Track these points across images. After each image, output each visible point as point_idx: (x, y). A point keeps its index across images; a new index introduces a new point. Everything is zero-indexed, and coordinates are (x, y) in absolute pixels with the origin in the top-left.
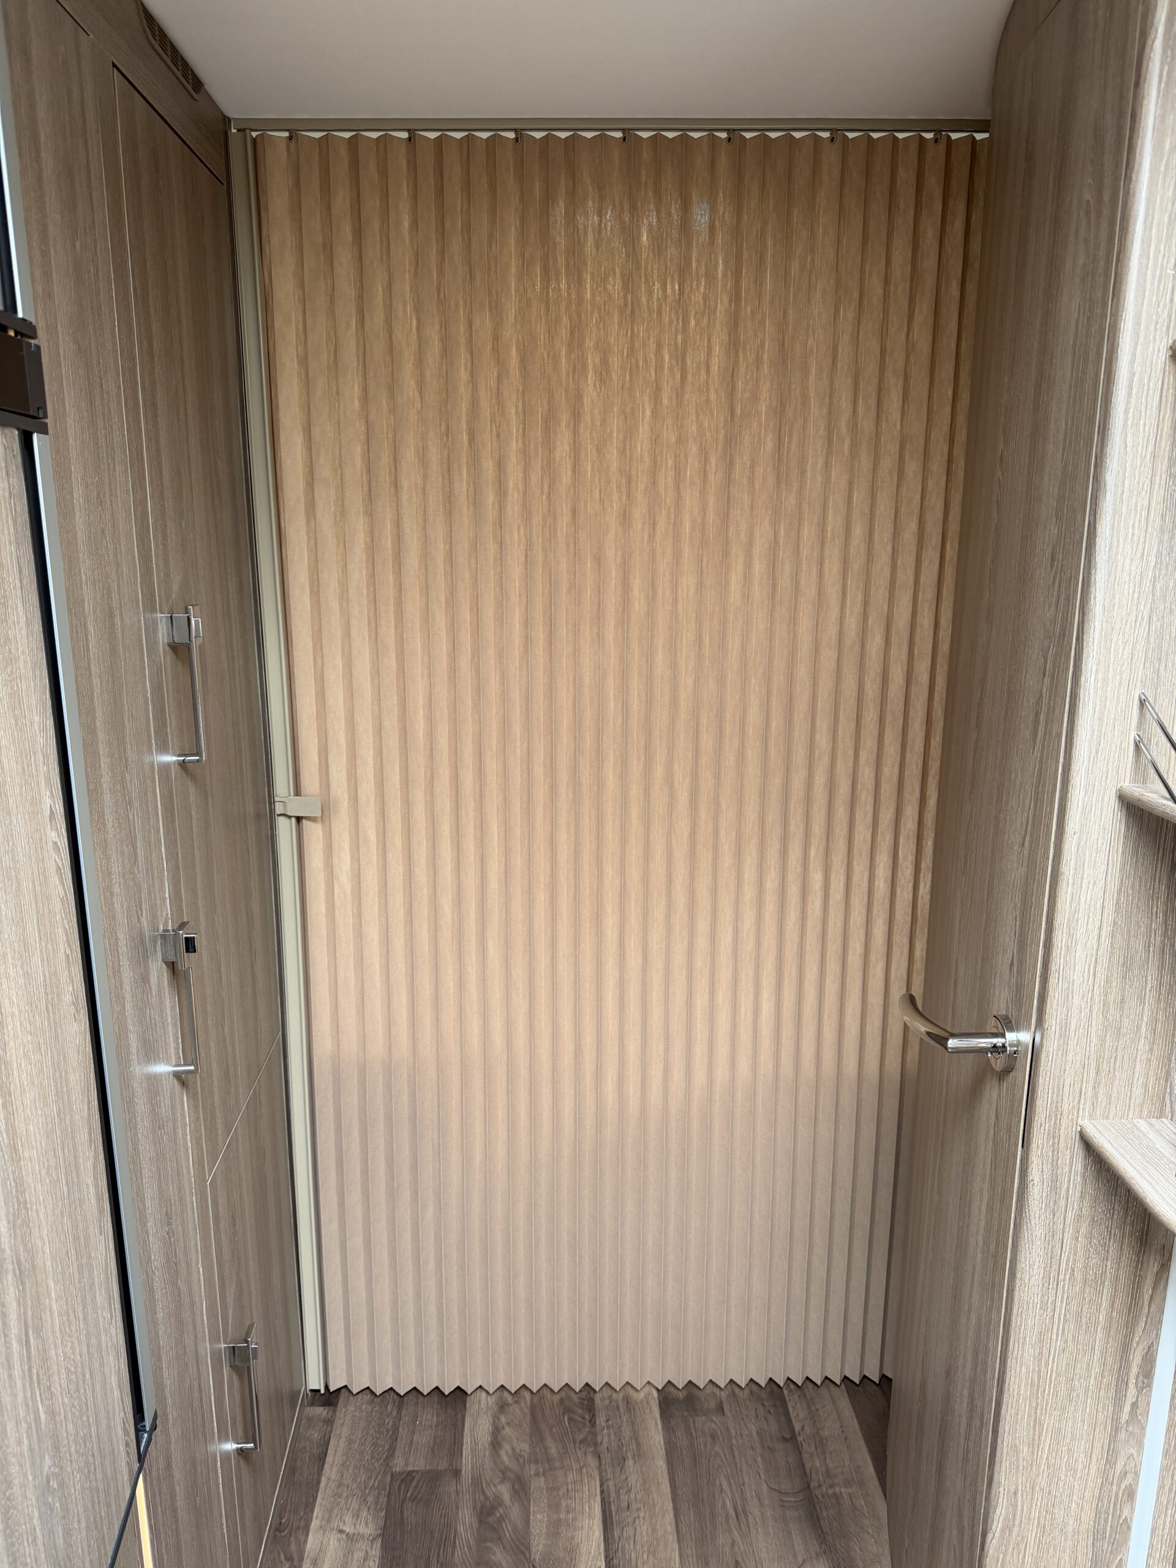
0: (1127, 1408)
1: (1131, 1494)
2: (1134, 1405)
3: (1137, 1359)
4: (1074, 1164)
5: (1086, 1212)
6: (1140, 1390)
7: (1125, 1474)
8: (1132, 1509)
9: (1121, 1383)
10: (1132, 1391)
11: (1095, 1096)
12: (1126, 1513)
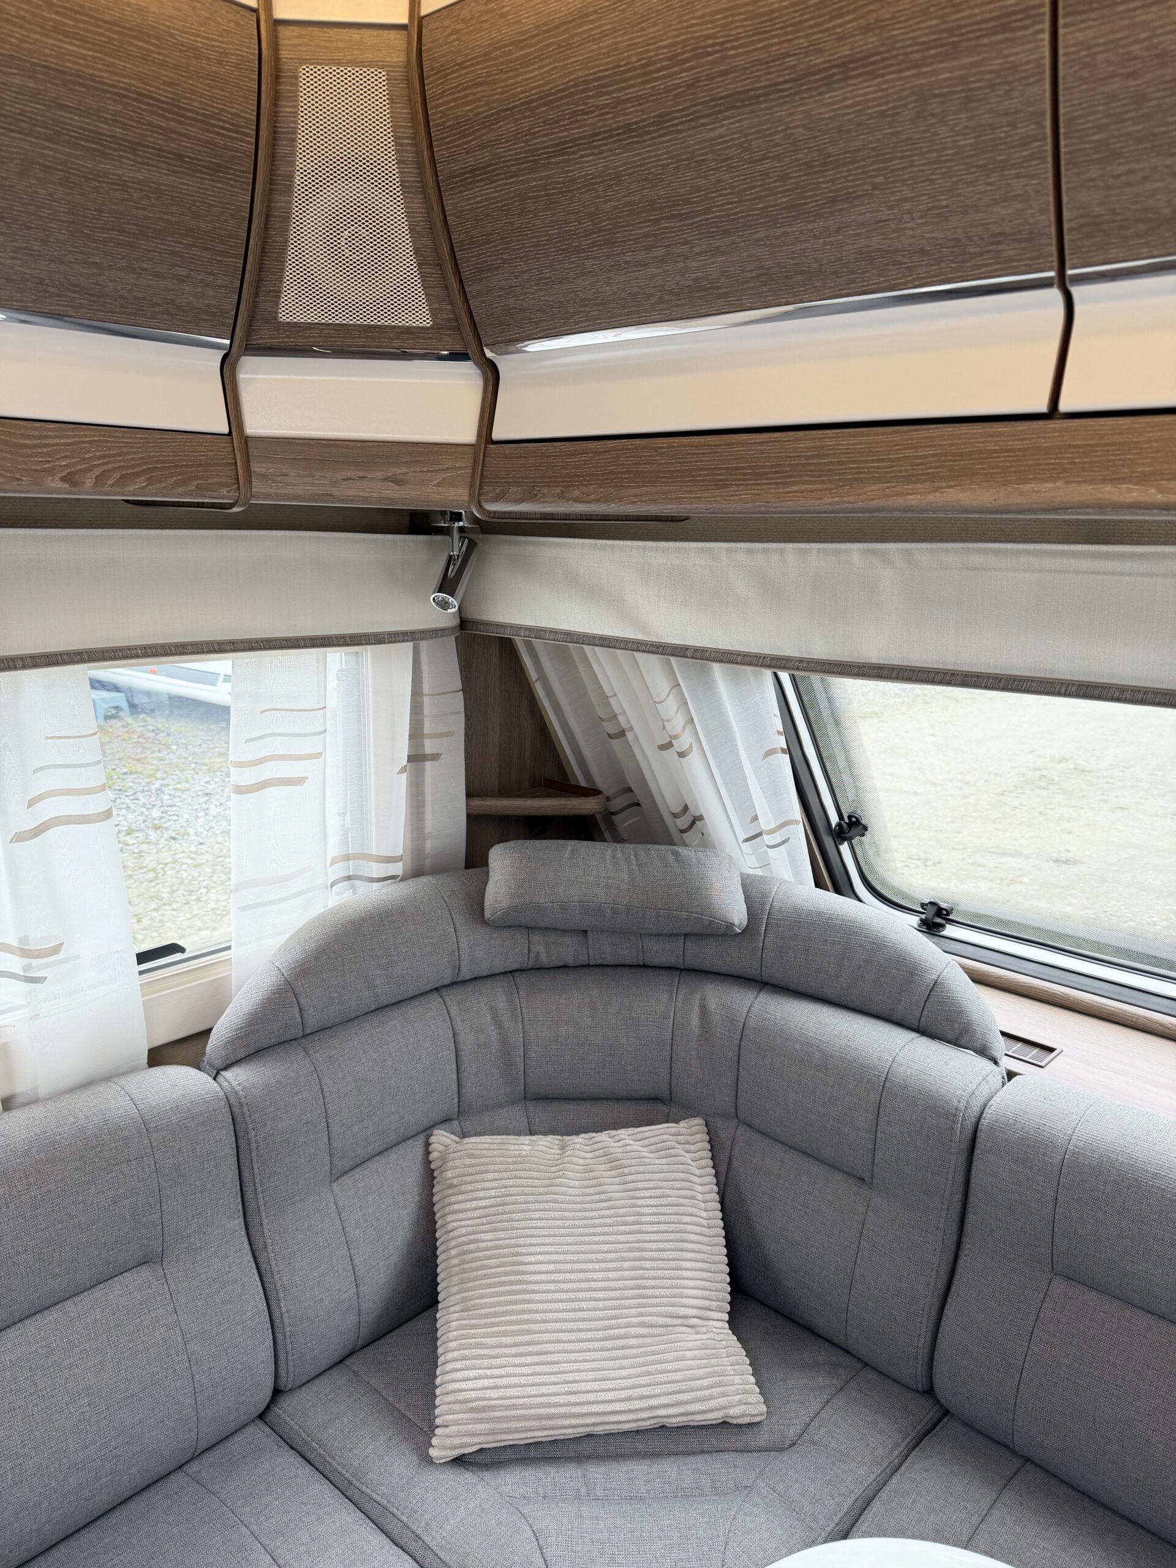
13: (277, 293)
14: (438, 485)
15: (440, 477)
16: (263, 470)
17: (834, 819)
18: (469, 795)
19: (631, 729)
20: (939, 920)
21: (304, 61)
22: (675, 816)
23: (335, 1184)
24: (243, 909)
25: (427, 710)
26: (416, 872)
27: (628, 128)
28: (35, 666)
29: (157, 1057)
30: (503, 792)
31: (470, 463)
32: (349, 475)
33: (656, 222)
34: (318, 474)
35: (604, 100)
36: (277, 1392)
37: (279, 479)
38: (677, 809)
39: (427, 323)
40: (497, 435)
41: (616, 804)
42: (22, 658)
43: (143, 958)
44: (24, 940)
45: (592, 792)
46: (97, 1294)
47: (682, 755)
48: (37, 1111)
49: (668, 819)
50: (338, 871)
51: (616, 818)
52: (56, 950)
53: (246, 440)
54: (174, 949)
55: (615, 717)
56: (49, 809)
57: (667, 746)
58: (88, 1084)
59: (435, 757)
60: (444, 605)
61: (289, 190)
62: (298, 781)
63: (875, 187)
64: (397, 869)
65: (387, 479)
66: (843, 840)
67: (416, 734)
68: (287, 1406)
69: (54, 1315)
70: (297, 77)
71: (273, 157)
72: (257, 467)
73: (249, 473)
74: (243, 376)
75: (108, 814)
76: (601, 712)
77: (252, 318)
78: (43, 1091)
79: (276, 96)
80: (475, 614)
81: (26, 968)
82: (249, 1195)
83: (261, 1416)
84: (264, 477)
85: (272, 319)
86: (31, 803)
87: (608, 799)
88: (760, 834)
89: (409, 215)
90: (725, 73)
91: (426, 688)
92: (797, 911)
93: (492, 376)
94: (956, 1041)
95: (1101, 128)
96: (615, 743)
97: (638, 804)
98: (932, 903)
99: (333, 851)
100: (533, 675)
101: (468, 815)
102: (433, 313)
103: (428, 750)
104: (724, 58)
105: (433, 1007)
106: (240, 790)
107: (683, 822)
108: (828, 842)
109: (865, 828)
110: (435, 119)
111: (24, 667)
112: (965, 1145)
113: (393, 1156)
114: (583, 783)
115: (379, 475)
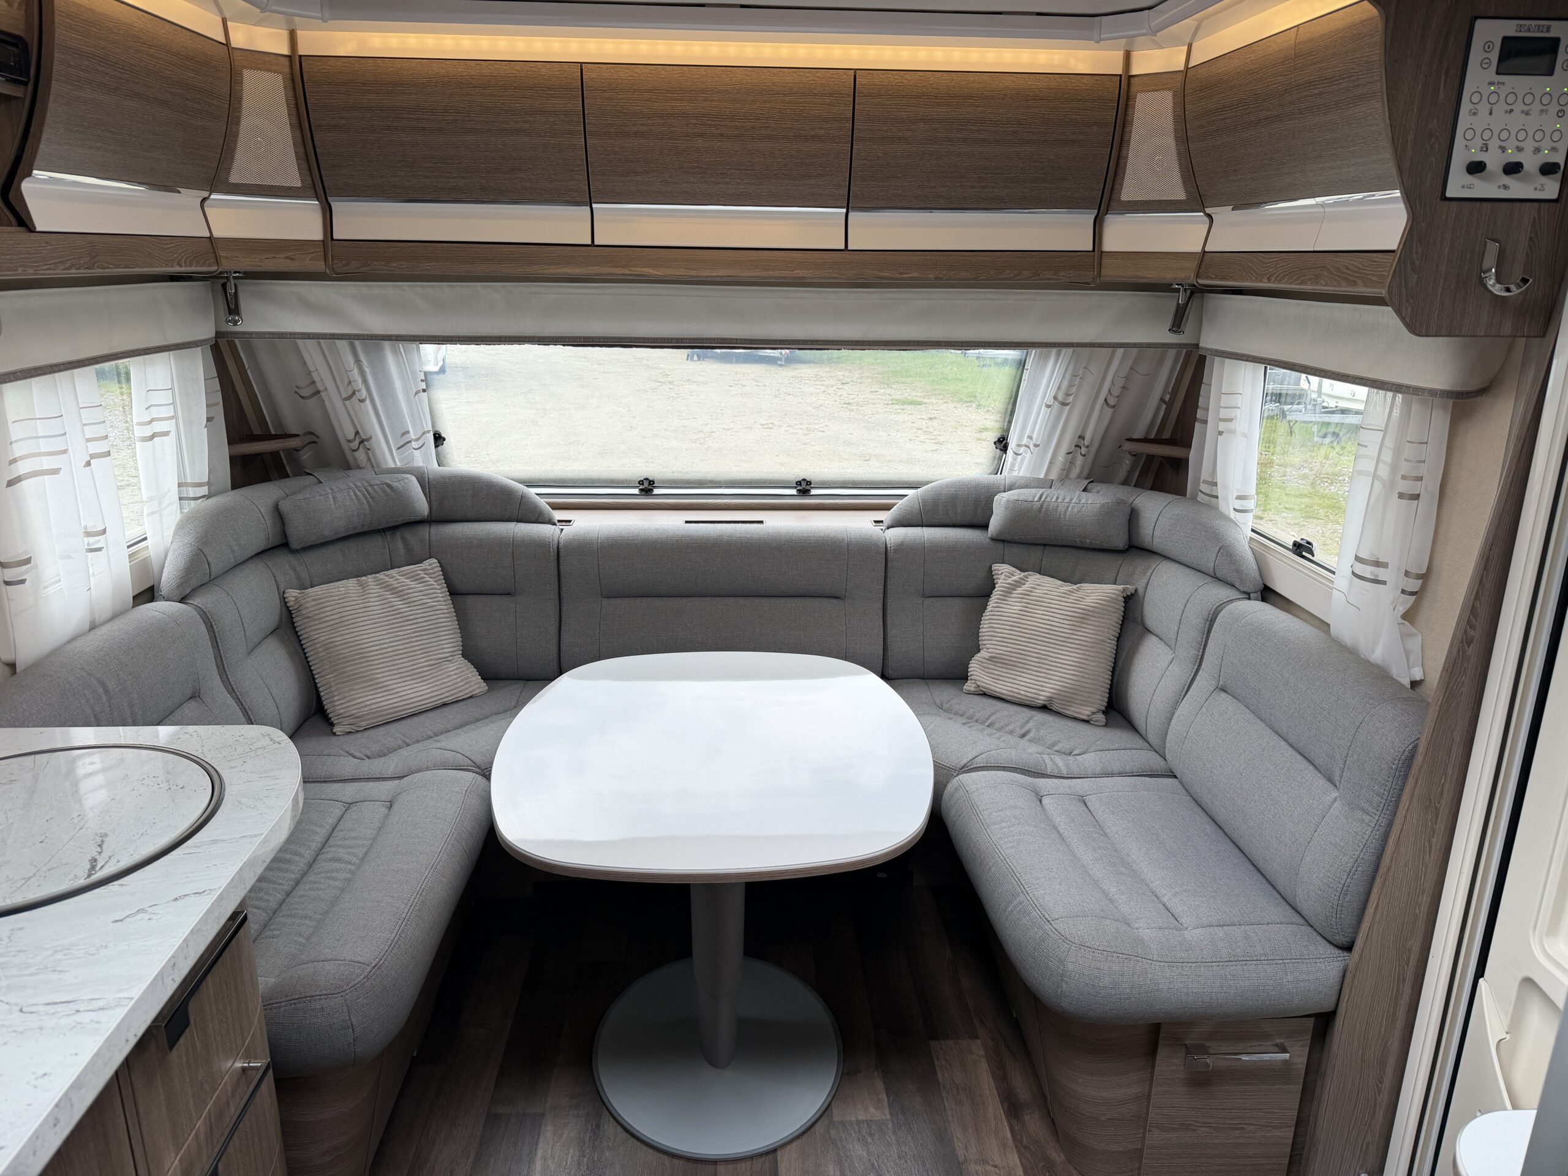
13: (229, 170)
14: (310, 260)
15: (311, 256)
16: (225, 255)
19: (326, 389)
21: (245, 67)
22: (350, 440)
23: (251, 656)
30: (243, 439)
31: (323, 250)
32: (267, 256)
34: (253, 256)
37: (234, 259)
38: (352, 438)
39: (299, 185)
40: (336, 237)
47: (359, 402)
49: (343, 444)
51: (299, 455)
53: (214, 240)
55: (313, 384)
61: (239, 124)
64: (204, 490)
65: (286, 258)
67: (208, 404)
70: (242, 74)
71: (234, 107)
72: (220, 253)
77: (218, 180)
79: (236, 80)
82: (220, 661)
84: (225, 258)
85: (226, 181)
87: (292, 438)
88: (410, 442)
89: (293, 138)
93: (329, 207)
96: (312, 400)
99: (174, 477)
102: (302, 182)
105: (261, 564)
107: (355, 444)
109: (444, 439)
113: (265, 645)
114: (276, 430)
115: (282, 256)
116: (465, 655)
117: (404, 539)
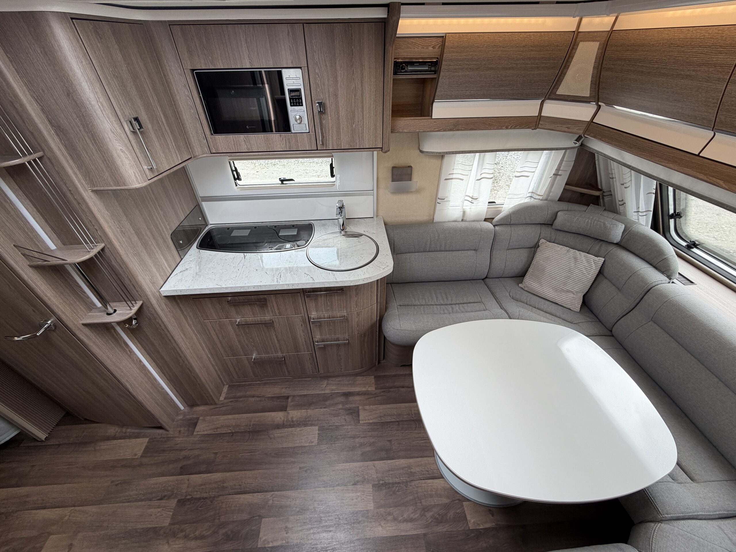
0: (129, 352)
1: (140, 361)
2: (129, 351)
3: (123, 345)
4: (86, 330)
5: (96, 335)
6: (128, 348)
7: (137, 360)
8: (143, 363)
9: (124, 350)
10: (127, 350)
11: (78, 317)
12: (142, 364)
13: (558, 89)
14: (577, 130)
15: (578, 128)
17: (671, 211)
18: (566, 184)
19: (615, 178)
20: (693, 246)
21: (581, 41)
22: (619, 201)
23: (507, 251)
24: (508, 198)
25: (563, 164)
26: (546, 200)
27: (642, 72)
28: (489, 152)
29: (486, 220)
30: (576, 185)
31: (586, 126)
32: (559, 125)
33: (641, 92)
34: (552, 125)
35: (640, 64)
36: (486, 277)
37: (544, 125)
38: (621, 200)
39: (588, 95)
40: (594, 121)
41: (605, 194)
42: (488, 150)
43: (489, 203)
44: (473, 196)
45: (600, 190)
46: (466, 251)
47: (626, 188)
48: (467, 223)
49: (617, 201)
50: (530, 195)
51: (605, 197)
52: (476, 199)
53: (541, 116)
54: (494, 202)
55: (612, 174)
56: (483, 176)
57: (623, 184)
58: (474, 221)
59: (560, 175)
60: (575, 143)
61: (568, 68)
62: (528, 177)
63: (684, 101)
64: (542, 198)
66: (672, 218)
67: (558, 169)
68: (487, 280)
69: (460, 252)
70: (578, 45)
71: (567, 61)
72: (540, 122)
73: (539, 123)
74: (544, 104)
75: (492, 178)
76: (610, 172)
77: (551, 93)
78: (468, 220)
79: (573, 48)
80: (585, 143)
81: (472, 201)
82: (493, 246)
83: (483, 279)
84: (541, 124)
85: (555, 93)
86: (481, 174)
87: (604, 192)
88: (639, 212)
89: (593, 74)
90: (665, 68)
91: (565, 159)
92: (638, 232)
93: (599, 107)
94: (663, 273)
95: (728, 106)
96: (611, 180)
97: (612, 195)
98: (693, 241)
99: (530, 190)
100: (596, 159)
101: (564, 189)
102: (590, 94)
103: (559, 173)
104: (665, 65)
105: (539, 227)
106: (516, 177)
107: (621, 203)
108: (666, 218)
109: (683, 216)
110: (606, 55)
111: (488, 152)
112: (646, 290)
113: (519, 250)
114: (600, 187)
115: (565, 126)
116: (584, 296)
117: (601, 245)
